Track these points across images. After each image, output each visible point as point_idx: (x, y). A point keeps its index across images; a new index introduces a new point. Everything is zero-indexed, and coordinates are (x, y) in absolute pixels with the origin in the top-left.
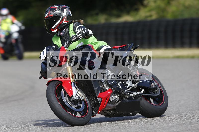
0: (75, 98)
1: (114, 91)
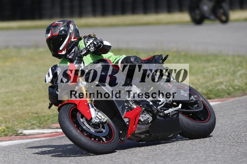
1: (144, 109)
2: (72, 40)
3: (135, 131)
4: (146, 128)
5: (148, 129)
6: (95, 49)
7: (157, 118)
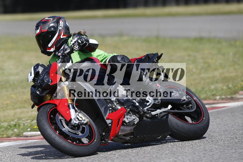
0: (75, 122)
1: (129, 110)
2: (62, 37)
3: (118, 132)
4: (131, 130)
5: (133, 131)
6: (80, 48)
7: (144, 120)
